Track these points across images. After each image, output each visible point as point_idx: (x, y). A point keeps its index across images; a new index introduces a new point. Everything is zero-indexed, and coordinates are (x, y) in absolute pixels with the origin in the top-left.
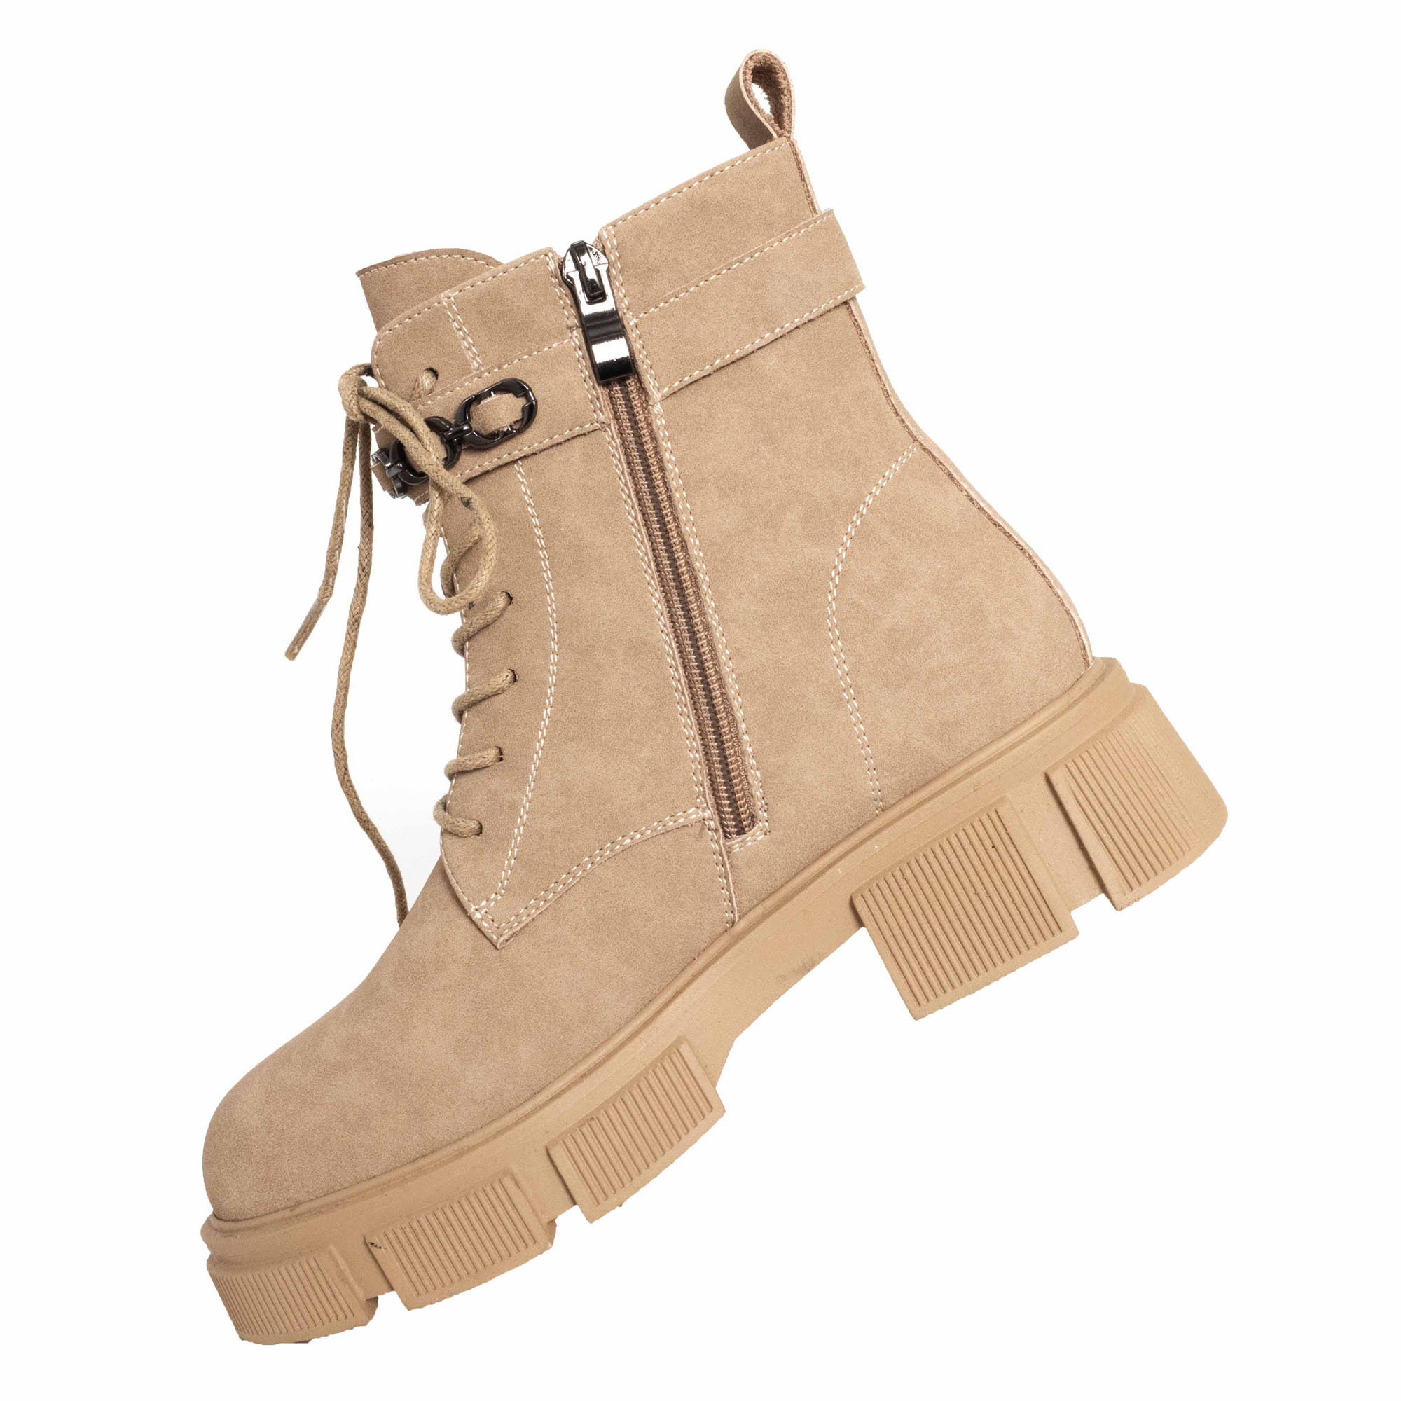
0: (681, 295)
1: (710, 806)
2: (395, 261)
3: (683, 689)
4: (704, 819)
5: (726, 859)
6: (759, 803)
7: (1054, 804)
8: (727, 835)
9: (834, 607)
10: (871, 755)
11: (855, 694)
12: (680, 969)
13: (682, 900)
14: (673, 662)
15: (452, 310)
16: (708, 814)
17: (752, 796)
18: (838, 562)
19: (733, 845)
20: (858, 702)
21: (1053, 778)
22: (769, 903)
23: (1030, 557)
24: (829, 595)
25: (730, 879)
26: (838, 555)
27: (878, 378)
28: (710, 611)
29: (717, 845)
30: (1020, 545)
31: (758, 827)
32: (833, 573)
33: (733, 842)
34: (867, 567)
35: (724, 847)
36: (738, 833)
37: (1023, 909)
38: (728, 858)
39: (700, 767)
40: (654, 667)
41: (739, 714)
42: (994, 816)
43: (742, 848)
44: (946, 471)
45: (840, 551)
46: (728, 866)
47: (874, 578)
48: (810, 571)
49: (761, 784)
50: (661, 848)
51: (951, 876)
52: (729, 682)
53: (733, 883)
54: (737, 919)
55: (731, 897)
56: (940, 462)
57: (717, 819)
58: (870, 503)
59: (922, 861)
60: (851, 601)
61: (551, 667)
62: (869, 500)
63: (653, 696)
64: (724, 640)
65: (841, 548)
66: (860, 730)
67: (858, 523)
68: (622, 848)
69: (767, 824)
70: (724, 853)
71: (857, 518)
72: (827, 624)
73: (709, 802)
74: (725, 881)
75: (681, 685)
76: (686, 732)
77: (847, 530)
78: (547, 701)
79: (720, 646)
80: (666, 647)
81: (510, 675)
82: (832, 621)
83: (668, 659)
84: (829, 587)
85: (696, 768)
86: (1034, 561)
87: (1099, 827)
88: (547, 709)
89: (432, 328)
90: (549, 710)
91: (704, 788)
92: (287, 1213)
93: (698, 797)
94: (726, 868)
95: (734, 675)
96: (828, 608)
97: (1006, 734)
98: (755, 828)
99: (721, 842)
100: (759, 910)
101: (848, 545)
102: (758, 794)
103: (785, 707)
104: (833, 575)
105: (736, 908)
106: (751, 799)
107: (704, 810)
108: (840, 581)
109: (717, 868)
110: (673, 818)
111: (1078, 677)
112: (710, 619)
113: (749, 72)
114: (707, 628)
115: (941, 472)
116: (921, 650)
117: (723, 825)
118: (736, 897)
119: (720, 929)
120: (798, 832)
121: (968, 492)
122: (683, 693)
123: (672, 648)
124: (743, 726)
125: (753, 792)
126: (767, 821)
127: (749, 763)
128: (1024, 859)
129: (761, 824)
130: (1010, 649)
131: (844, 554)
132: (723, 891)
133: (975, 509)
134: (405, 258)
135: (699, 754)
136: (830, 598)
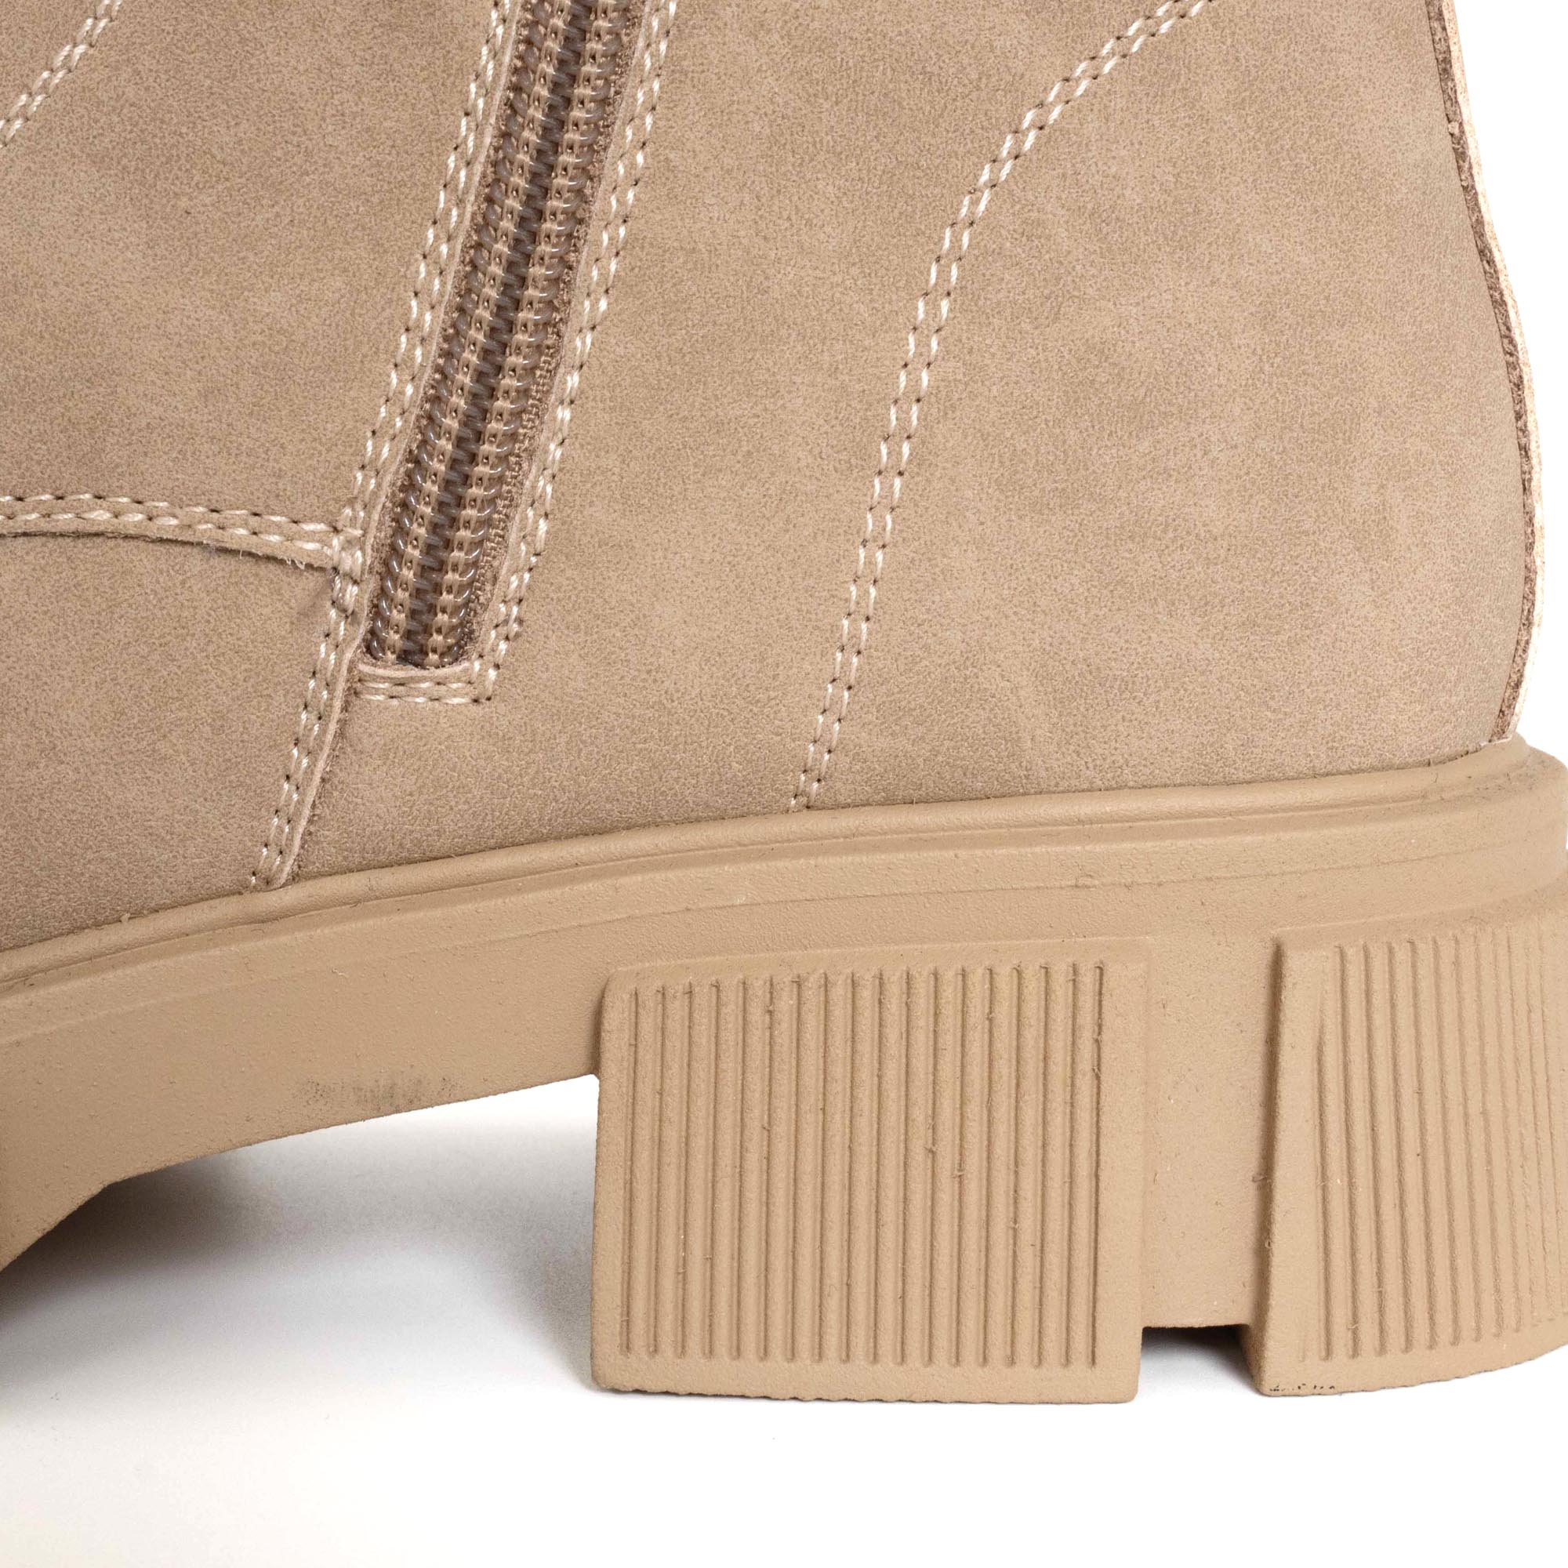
1: (370, 540)
3: (466, 191)
4: (335, 569)
5: (338, 704)
6: (503, 608)
7: (1257, 1031)
8: (372, 646)
9: (982, 207)
10: (862, 646)
11: (910, 461)
12: (67, 925)
13: (163, 748)
14: (481, 103)
16: (355, 560)
17: (495, 578)
18: (1058, 96)
19: (376, 678)
20: (905, 487)
21: (1293, 964)
22: (387, 879)
23: (1519, 385)
24: (987, 167)
25: (321, 764)
26: (1067, 80)
28: (655, 23)
29: (333, 656)
30: (1511, 341)
31: (466, 670)
32: (1029, 117)
33: (380, 672)
34: (1123, 153)
35: (350, 670)
36: (404, 657)
37: (1028, 1258)
38: (345, 709)
39: (399, 423)
40: (424, 86)
41: (578, 343)
42: (1088, 980)
43: (395, 702)
44: (1441, 47)
45: (1078, 72)
46: (333, 727)
47: (1128, 192)
48: (974, 76)
49: (534, 559)
50: (183, 583)
51: (893, 1071)
52: (598, 243)
53: (323, 780)
54: (284, 876)
55: (298, 812)
56: (1441, 14)
57: (372, 584)
59: (839, 992)
60: (1034, 215)
63: (378, 164)
64: (649, 120)
65: (1083, 66)
66: (870, 562)
67: (1165, 28)
68: (78, 525)
69: (492, 674)
70: (341, 686)
71: (1169, 14)
72: (941, 239)
73: (372, 532)
74: (305, 762)
75: (469, 177)
76: (415, 310)
77: (1127, 27)
78: (90, 22)
79: (629, 132)
80: (485, 50)
82: (956, 239)
83: (473, 87)
84: (999, 146)
85: (390, 422)
86: (1521, 401)
87: (1336, 1150)
88: (75, 45)
90: (81, 49)
91: (379, 485)
93: (351, 502)
94: (323, 731)
95: (622, 231)
96: (966, 201)
97: (1230, 784)
98: (457, 668)
99: (349, 655)
100: (353, 884)
101: (1107, 68)
102: (514, 581)
103: (709, 393)
104: (1026, 124)
105: (296, 849)
106: (488, 587)
107: (349, 544)
108: (1036, 147)
109: (304, 716)
110: (254, 521)
111: (1471, 748)
112: (641, 43)
114: (618, 58)
115: (1428, 40)
116: (1145, 446)
117: (376, 612)
118: (310, 821)
119: (225, 880)
120: (564, 739)
121: (1462, 132)
122: (460, 203)
123: (499, 65)
124: (573, 380)
125: (504, 571)
126: (497, 666)
127: (534, 487)
128: (1104, 1131)
129: (477, 665)
130: (1366, 576)
131: (1084, 85)
132: (286, 786)
133: (1456, 184)
135: (416, 388)
136: (985, 176)
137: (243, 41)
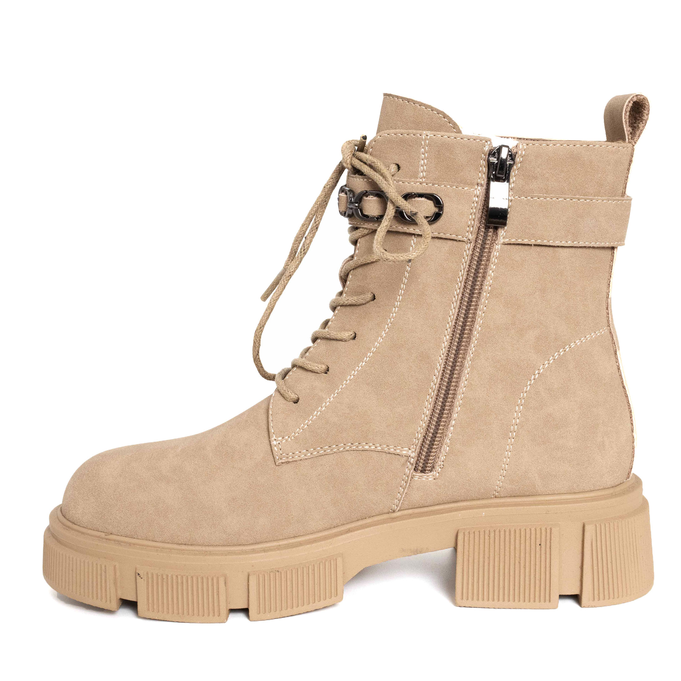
0: (541, 199)
1: (416, 451)
2: (409, 100)
3: (435, 390)
4: (409, 456)
5: (409, 480)
6: (440, 463)
7: (581, 539)
8: (416, 470)
9: (528, 389)
10: (506, 469)
11: (515, 436)
12: (356, 519)
13: (377, 488)
14: (437, 374)
15: (425, 143)
16: (413, 455)
17: (439, 458)
18: (542, 368)
19: (416, 475)
20: (514, 441)
21: (587, 528)
22: (417, 511)
23: (631, 412)
24: (529, 381)
25: (405, 491)
26: (544, 364)
27: (608, 286)
28: (469, 359)
29: (408, 471)
30: (629, 404)
31: (433, 474)
32: (537, 372)
33: (417, 474)
34: (554, 378)
35: (412, 474)
36: (422, 472)
37: (537, 582)
38: (410, 481)
39: (422, 431)
40: (427, 371)
41: (455, 416)
42: (548, 531)
43: (420, 479)
44: (615, 349)
45: (546, 363)
46: (408, 484)
47: (555, 385)
48: (526, 365)
49: (446, 454)
50: (382, 459)
51: (512, 547)
52: (458, 398)
53: (406, 493)
54: (397, 510)
55: (401, 499)
56: (614, 343)
57: (416, 458)
58: (572, 347)
59: (502, 533)
60: (538, 390)
61: (376, 343)
62: (573, 345)
63: (419, 384)
64: (467, 376)
65: (547, 362)
66: (508, 454)
67: (562, 354)
68: (363, 449)
69: (438, 474)
70: (410, 477)
71: (562, 351)
72: (521, 395)
73: (417, 450)
74: (402, 490)
75: (435, 387)
76: (425, 410)
77: (554, 354)
78: (365, 358)
79: (464, 378)
80: (438, 364)
81: (353, 335)
82: (523, 395)
83: (436, 371)
84: (531, 378)
85: (420, 431)
86: (631, 415)
87: (595, 562)
88: (363, 362)
89: (410, 146)
90: (364, 363)
91: (418, 442)
92: (103, 535)
93: (413, 445)
94: (406, 485)
95: (463, 395)
96: (525, 388)
97: (575, 493)
98: (431, 473)
99: (411, 471)
100: (410, 511)
101: (551, 362)
102: (442, 458)
103: (478, 425)
104: (536, 373)
105: (400, 505)
106: (437, 459)
107: (413, 452)
108: (538, 378)
109: (403, 482)
110: (395, 448)
111: (622, 482)
112: (466, 363)
113: (632, 102)
114: (462, 366)
115: (612, 348)
116: (558, 432)
117: (417, 463)
118: (403, 500)
119: (386, 511)
120: (451, 486)
121: (619, 365)
122: (433, 391)
123: (441, 367)
124: (453, 422)
125: (440, 456)
126: (438, 473)
127: (446, 442)
128: (552, 559)
129: (435, 473)
130: (600, 454)
131: (547, 365)
132: (399, 494)
133: (618, 374)
134: (415, 102)
135: (425, 425)
136: (529, 383)
137: (394, 363)
